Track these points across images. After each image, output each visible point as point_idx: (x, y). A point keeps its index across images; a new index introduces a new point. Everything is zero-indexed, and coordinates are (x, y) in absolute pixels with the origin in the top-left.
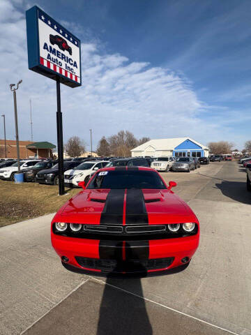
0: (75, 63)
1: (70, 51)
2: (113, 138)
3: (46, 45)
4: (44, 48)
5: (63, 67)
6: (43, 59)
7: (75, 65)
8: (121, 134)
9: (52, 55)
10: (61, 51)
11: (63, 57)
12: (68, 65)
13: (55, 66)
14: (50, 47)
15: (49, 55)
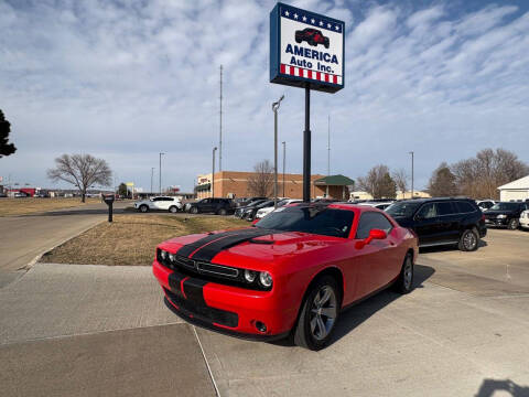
0: (335, 57)
1: (326, 43)
2: (466, 166)
3: (289, 46)
4: (287, 51)
5: (315, 68)
6: (284, 66)
7: (334, 60)
8: (485, 157)
9: (298, 57)
10: (313, 48)
11: (315, 54)
12: (323, 63)
13: (301, 71)
14: (296, 47)
15: (293, 58)
